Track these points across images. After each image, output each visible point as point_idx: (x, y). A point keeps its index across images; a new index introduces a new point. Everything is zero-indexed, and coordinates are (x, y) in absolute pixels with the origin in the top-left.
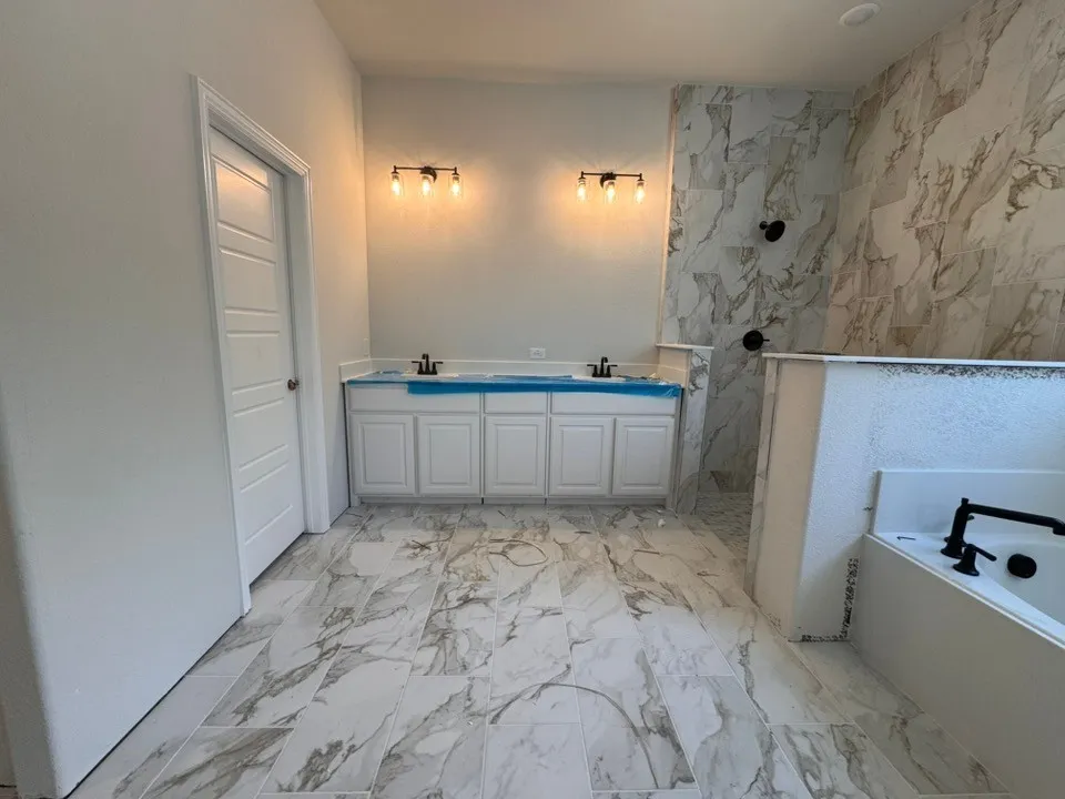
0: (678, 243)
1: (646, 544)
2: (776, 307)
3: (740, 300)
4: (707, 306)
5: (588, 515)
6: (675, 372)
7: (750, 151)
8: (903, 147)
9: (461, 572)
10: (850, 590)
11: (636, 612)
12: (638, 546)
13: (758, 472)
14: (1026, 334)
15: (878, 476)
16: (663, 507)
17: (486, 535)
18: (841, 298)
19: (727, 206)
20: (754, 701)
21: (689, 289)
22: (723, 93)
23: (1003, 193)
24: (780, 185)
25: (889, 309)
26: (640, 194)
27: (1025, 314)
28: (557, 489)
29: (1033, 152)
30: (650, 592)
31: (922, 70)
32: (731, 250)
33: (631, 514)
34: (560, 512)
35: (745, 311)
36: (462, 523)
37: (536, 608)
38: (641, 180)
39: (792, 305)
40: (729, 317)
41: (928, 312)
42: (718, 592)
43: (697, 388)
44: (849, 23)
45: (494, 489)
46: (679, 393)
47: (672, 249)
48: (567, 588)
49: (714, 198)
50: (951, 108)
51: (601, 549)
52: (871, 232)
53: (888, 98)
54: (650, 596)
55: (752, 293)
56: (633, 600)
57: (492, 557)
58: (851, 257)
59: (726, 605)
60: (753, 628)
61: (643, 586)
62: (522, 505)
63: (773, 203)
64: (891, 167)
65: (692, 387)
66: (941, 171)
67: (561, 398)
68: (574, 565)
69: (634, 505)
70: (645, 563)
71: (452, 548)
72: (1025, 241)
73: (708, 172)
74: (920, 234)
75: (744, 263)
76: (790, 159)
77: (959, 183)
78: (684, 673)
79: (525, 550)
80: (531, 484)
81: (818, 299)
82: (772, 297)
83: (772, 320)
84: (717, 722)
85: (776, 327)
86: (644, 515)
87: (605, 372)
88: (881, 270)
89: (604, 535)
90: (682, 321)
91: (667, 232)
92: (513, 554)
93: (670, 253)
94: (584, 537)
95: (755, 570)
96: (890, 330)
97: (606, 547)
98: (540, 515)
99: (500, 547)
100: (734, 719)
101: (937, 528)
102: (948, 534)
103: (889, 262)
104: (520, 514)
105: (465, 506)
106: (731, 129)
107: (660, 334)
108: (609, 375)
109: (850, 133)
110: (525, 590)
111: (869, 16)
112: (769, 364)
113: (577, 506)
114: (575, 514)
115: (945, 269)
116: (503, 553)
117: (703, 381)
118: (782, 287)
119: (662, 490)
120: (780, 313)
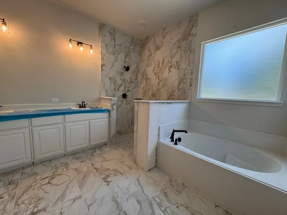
0: (104, 68)
1: (105, 159)
2: (129, 87)
3: (121, 85)
4: (113, 87)
5: (83, 155)
6: (106, 105)
7: (120, 47)
8: (151, 55)
9: (27, 202)
10: (156, 155)
11: (108, 183)
12: (102, 160)
13: (135, 131)
14: (173, 95)
15: (159, 127)
16: (106, 145)
17: (38, 178)
18: (142, 86)
19: (116, 60)
20: (145, 194)
21: (108, 82)
22: (113, 30)
23: (168, 68)
24: (127, 57)
25: (151, 90)
26: (92, 51)
27: (173, 92)
28: (70, 149)
29: (171, 61)
30: (110, 174)
31: (152, 40)
32: (117, 72)
33: (97, 150)
34: (72, 157)
35: (122, 88)
36: (23, 177)
37: (70, 200)
38: (91, 47)
39: (132, 87)
40: (119, 90)
41: (158, 90)
42: (127, 166)
43: (114, 109)
44: (141, 24)
45: (39, 156)
46: (109, 111)
47: (102, 70)
48: (81, 185)
49: (113, 57)
50: (158, 49)
51: (90, 165)
52: (146, 72)
53: (147, 44)
54: (110, 175)
55: (123, 83)
56: (105, 180)
57: (43, 187)
58: (143, 77)
59: (130, 168)
60: (138, 173)
61: (107, 173)
62: (54, 159)
63: (126, 62)
64: (149, 59)
65: (112, 109)
66: (158, 62)
67: (68, 117)
68: (82, 176)
69: (98, 147)
70: (106, 165)
71: (18, 191)
72: (172, 78)
73: (110, 50)
74: (155, 74)
75: (121, 76)
76: (129, 52)
77: (161, 65)
78: (127, 196)
79: (60, 177)
80: (58, 150)
81: (137, 86)
82: (128, 85)
83: (128, 91)
84: (138, 206)
85: (129, 92)
86: (101, 149)
87: (84, 106)
88: (149, 81)
89: (90, 160)
90: (106, 90)
91: (100, 64)
92: (54, 181)
93: (102, 71)
94: (83, 163)
95: (136, 156)
96: (152, 94)
97: (92, 164)
98: (63, 160)
99: (47, 181)
100: (142, 203)
101: (168, 136)
102: (170, 137)
103: (150, 79)
104: (54, 163)
105: (23, 168)
106: (115, 40)
107: (100, 94)
108: (85, 107)
109: (140, 49)
110: (63, 195)
111: (144, 24)
112: (135, 103)
113: (78, 153)
114: (78, 155)
115: (160, 82)
116: (49, 183)
117: (115, 107)
118: (130, 83)
119: (106, 140)
120: (130, 89)
